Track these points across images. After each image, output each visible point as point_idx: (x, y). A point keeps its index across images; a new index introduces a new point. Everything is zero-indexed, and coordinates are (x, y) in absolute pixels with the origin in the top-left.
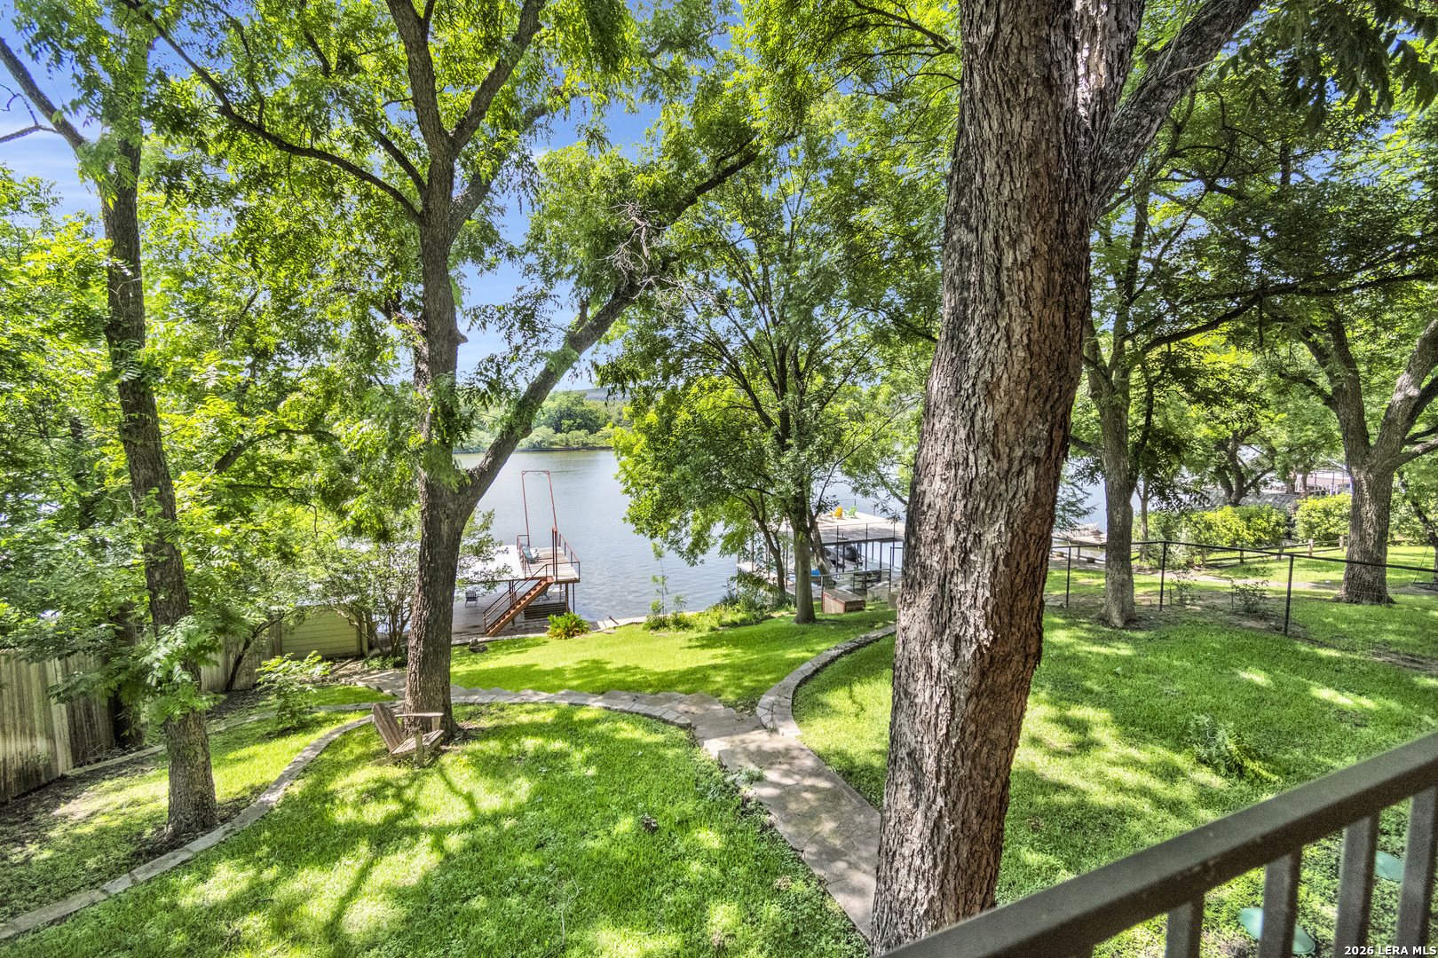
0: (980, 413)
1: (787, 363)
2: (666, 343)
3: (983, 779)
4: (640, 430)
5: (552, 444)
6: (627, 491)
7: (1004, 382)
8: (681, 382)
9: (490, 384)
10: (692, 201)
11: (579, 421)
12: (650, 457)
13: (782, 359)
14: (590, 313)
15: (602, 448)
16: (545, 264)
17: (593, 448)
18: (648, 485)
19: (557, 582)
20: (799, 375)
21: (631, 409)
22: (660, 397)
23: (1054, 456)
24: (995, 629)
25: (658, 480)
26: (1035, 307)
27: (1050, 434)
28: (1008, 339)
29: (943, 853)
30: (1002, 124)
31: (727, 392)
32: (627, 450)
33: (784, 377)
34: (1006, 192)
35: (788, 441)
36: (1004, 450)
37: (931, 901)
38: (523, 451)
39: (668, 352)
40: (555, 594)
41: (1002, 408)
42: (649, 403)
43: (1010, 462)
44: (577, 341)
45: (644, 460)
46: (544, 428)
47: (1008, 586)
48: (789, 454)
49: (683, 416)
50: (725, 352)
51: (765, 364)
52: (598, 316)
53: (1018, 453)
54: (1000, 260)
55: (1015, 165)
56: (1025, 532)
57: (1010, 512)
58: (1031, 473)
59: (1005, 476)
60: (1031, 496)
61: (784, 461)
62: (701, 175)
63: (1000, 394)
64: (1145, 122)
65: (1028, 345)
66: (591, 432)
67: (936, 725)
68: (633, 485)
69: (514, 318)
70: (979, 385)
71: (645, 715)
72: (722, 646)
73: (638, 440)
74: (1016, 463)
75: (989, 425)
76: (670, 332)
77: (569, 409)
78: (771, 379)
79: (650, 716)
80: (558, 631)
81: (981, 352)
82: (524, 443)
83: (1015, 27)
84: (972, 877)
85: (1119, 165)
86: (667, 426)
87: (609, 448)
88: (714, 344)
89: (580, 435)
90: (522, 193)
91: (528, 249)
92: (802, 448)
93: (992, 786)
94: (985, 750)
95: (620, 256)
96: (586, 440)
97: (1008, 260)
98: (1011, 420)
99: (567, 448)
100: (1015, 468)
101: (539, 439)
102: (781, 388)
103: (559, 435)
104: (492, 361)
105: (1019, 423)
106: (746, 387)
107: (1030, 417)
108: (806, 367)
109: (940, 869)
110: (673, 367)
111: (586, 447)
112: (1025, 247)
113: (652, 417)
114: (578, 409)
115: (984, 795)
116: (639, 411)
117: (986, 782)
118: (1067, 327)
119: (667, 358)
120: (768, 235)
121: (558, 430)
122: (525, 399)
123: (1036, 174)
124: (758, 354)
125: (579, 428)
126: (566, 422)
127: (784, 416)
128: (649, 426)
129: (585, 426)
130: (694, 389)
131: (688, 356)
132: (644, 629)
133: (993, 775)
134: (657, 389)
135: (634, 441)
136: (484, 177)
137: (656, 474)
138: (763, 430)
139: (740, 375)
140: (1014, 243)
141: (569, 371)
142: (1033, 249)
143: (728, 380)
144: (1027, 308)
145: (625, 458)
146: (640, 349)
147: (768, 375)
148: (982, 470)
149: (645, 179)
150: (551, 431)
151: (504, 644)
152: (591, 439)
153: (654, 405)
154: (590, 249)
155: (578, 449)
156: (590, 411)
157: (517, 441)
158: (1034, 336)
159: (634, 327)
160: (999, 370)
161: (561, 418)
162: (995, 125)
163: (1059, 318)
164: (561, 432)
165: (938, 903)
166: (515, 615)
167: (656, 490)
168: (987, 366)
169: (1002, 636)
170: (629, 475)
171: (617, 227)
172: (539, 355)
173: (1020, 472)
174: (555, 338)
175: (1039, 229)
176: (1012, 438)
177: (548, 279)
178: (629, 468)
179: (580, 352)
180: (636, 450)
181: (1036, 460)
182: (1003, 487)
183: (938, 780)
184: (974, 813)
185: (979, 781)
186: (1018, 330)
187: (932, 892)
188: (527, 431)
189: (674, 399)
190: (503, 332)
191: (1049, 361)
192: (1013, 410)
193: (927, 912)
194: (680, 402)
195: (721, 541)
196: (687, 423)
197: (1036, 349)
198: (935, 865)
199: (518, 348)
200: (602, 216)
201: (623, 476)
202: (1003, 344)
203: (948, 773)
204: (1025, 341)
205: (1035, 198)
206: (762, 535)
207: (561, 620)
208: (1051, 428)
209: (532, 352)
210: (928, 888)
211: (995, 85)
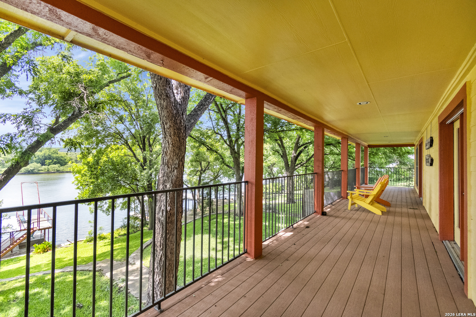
0: (165, 158)
1: (146, 141)
2: (98, 132)
3: (171, 244)
4: (84, 164)
5: (39, 170)
6: (78, 188)
7: (169, 152)
8: (104, 146)
9: (6, 145)
10: (107, 85)
11: (55, 160)
12: (88, 174)
13: (144, 140)
14: (61, 120)
15: (67, 172)
16: (39, 98)
17: (63, 172)
18: (87, 185)
19: (39, 230)
20: (150, 145)
21: (81, 156)
22: (94, 152)
23: (180, 167)
24: (170, 206)
25: (92, 182)
26: (172, 137)
27: (179, 163)
28: (168, 143)
29: (162, 266)
30: (160, 102)
31: (123, 151)
32: (79, 172)
33: (145, 146)
34: (163, 114)
35: (145, 167)
36: (170, 166)
37: (160, 280)
38: (22, 174)
39: (99, 135)
40: (38, 236)
41: (169, 157)
42: (89, 154)
43: (172, 169)
44: (54, 130)
45: (86, 175)
46: (35, 164)
47: (173, 196)
48: (145, 171)
49: (104, 158)
50: (122, 137)
51: (138, 141)
52: (64, 122)
53: (173, 167)
54: (164, 127)
55: (164, 109)
56: (175, 184)
57: (172, 180)
58: (176, 171)
59: (170, 172)
60: (176, 176)
61: (143, 174)
62: (111, 77)
63: (168, 154)
64: (210, 97)
65: (172, 144)
66: (62, 165)
67: (160, 233)
68: (81, 185)
69: (22, 119)
70: (164, 152)
71: (81, 270)
72: (119, 243)
73: (84, 168)
74: (173, 169)
75: (167, 161)
76: (99, 128)
77: (49, 155)
78: (140, 146)
79: (83, 270)
80: (39, 251)
81: (164, 145)
82: (23, 170)
83: (159, 86)
84: (170, 270)
85: (205, 106)
86: (97, 162)
87: (70, 172)
88: (117, 134)
89: (57, 166)
90: (29, 73)
91: (30, 92)
92: (150, 169)
93: (173, 246)
94: (171, 237)
95: (75, 102)
96: (59, 169)
97: (166, 127)
98: (171, 160)
99: (48, 172)
100: (173, 170)
101: (32, 169)
102: (144, 149)
103: (43, 167)
104: (9, 135)
105: (172, 160)
106: (130, 149)
107: (175, 159)
108: (153, 143)
109: (162, 270)
110: (100, 141)
111: (58, 171)
112: (168, 125)
113: (90, 159)
114: (55, 155)
115: (171, 248)
116: (84, 156)
117: (172, 245)
118: (180, 141)
119: (98, 137)
120: (138, 99)
121: (43, 164)
122: (26, 151)
123: (168, 112)
124: (135, 138)
125: (55, 163)
126: (47, 161)
127: (145, 159)
128: (89, 163)
129: (59, 163)
130: (109, 149)
131: (107, 137)
132: (85, 242)
133: (173, 243)
134: (93, 149)
135: (82, 168)
136: (8, 65)
137: (91, 180)
138: (136, 164)
139: (128, 145)
140: (166, 124)
141: (49, 141)
142: (170, 125)
143: (123, 146)
144: (171, 137)
145: (77, 175)
146: (85, 133)
147: (139, 145)
148: (166, 171)
149: (87, 76)
150: (39, 165)
151: (6, 261)
152: (62, 168)
153: (91, 154)
154: (61, 97)
155: (54, 173)
156: (62, 157)
157: (20, 168)
158: (173, 142)
159: (83, 125)
160: (168, 149)
161: (46, 159)
162: (159, 101)
163: (178, 139)
164: (45, 165)
165: (162, 279)
166: (13, 248)
167: (91, 187)
168: (165, 148)
169: (172, 208)
170: (79, 182)
171: (74, 91)
172: (34, 135)
173: (173, 171)
174: (42, 129)
175: (170, 122)
176: (171, 164)
177: (41, 104)
178: (79, 179)
179: (55, 134)
180: (83, 172)
181: (176, 168)
182: (170, 174)
183: (161, 247)
184: (169, 253)
185: (170, 245)
186: (170, 141)
187: (160, 277)
188: (27, 164)
189: (101, 152)
190: (15, 124)
191: (177, 148)
192: (171, 157)
193: (159, 283)
194: (103, 154)
195: (121, 205)
196: (106, 161)
197: (174, 145)
198: (160, 269)
199: (23, 131)
200: (67, 86)
201: (77, 182)
202: (168, 144)
203: (163, 245)
204: (171, 143)
205: (168, 116)
206: (138, 201)
207: (41, 246)
208: (179, 161)
209: (31, 133)
210: (159, 276)
211: (158, 95)
